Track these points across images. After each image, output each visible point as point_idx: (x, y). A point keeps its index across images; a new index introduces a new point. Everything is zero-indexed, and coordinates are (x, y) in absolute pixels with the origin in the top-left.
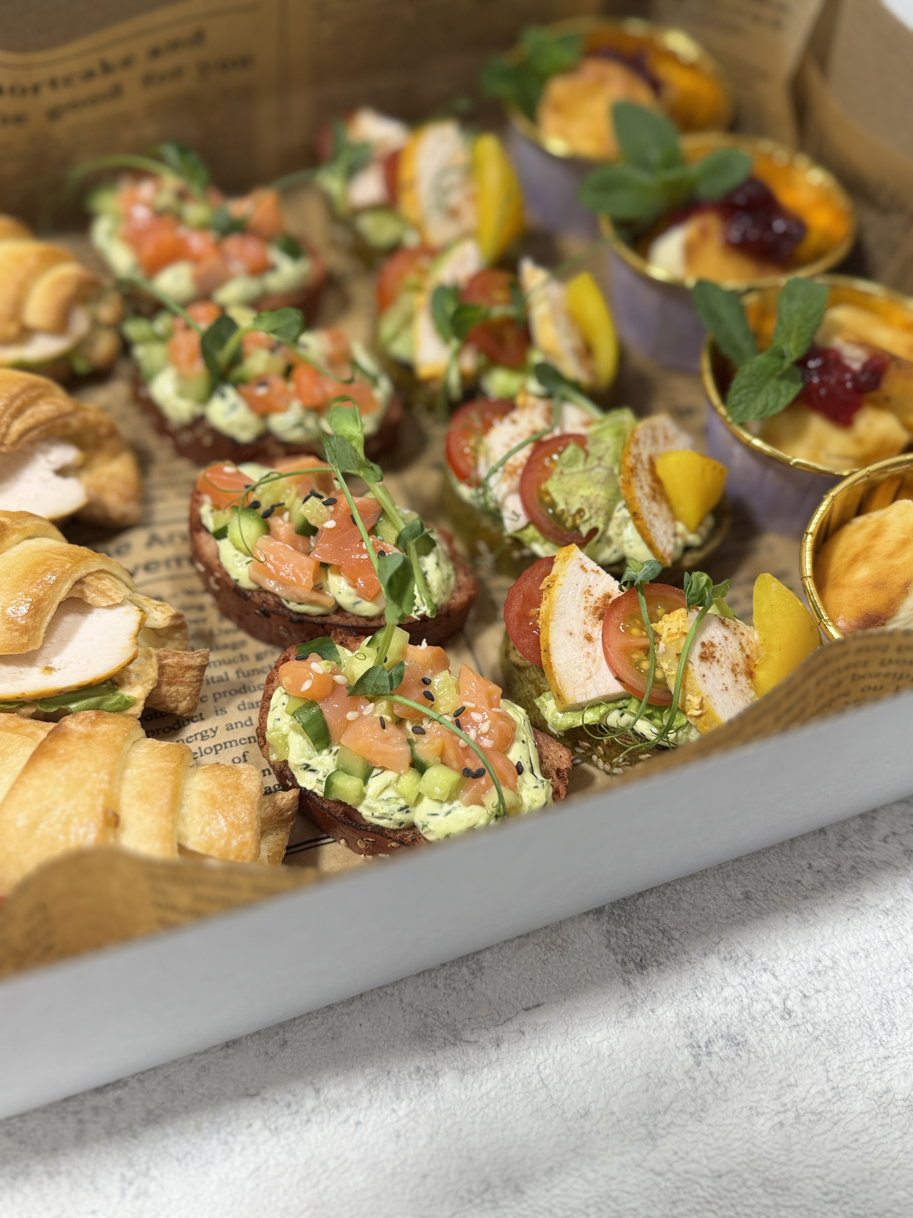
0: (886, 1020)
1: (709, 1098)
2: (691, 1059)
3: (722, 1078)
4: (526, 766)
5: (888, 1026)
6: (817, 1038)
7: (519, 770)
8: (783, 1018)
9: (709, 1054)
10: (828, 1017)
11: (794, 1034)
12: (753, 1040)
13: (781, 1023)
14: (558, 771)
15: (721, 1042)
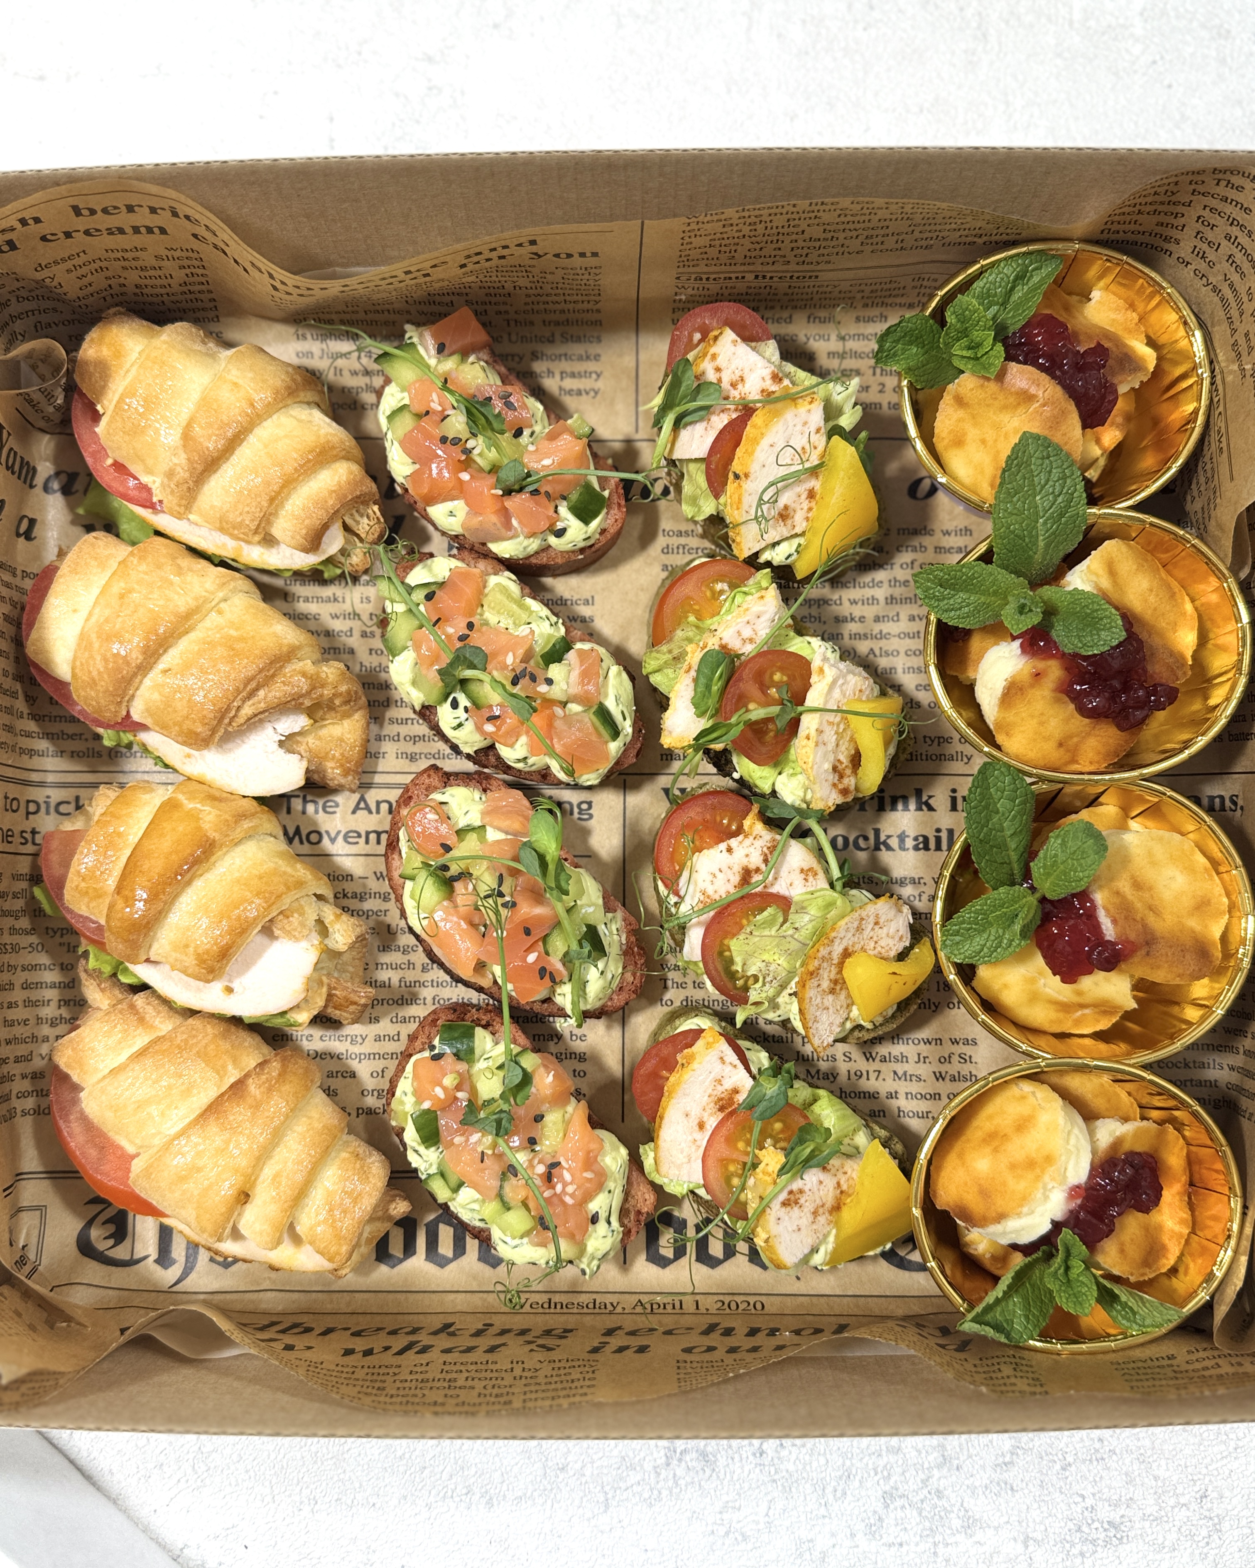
0: (840, 1489)
1: (665, 1493)
2: (664, 1459)
3: (682, 1482)
4: (603, 1216)
5: (839, 1494)
6: (774, 1481)
7: (594, 1219)
8: (754, 1454)
9: (680, 1460)
10: (791, 1468)
11: (757, 1470)
12: (722, 1461)
13: (751, 1458)
14: (639, 1213)
15: (694, 1455)
